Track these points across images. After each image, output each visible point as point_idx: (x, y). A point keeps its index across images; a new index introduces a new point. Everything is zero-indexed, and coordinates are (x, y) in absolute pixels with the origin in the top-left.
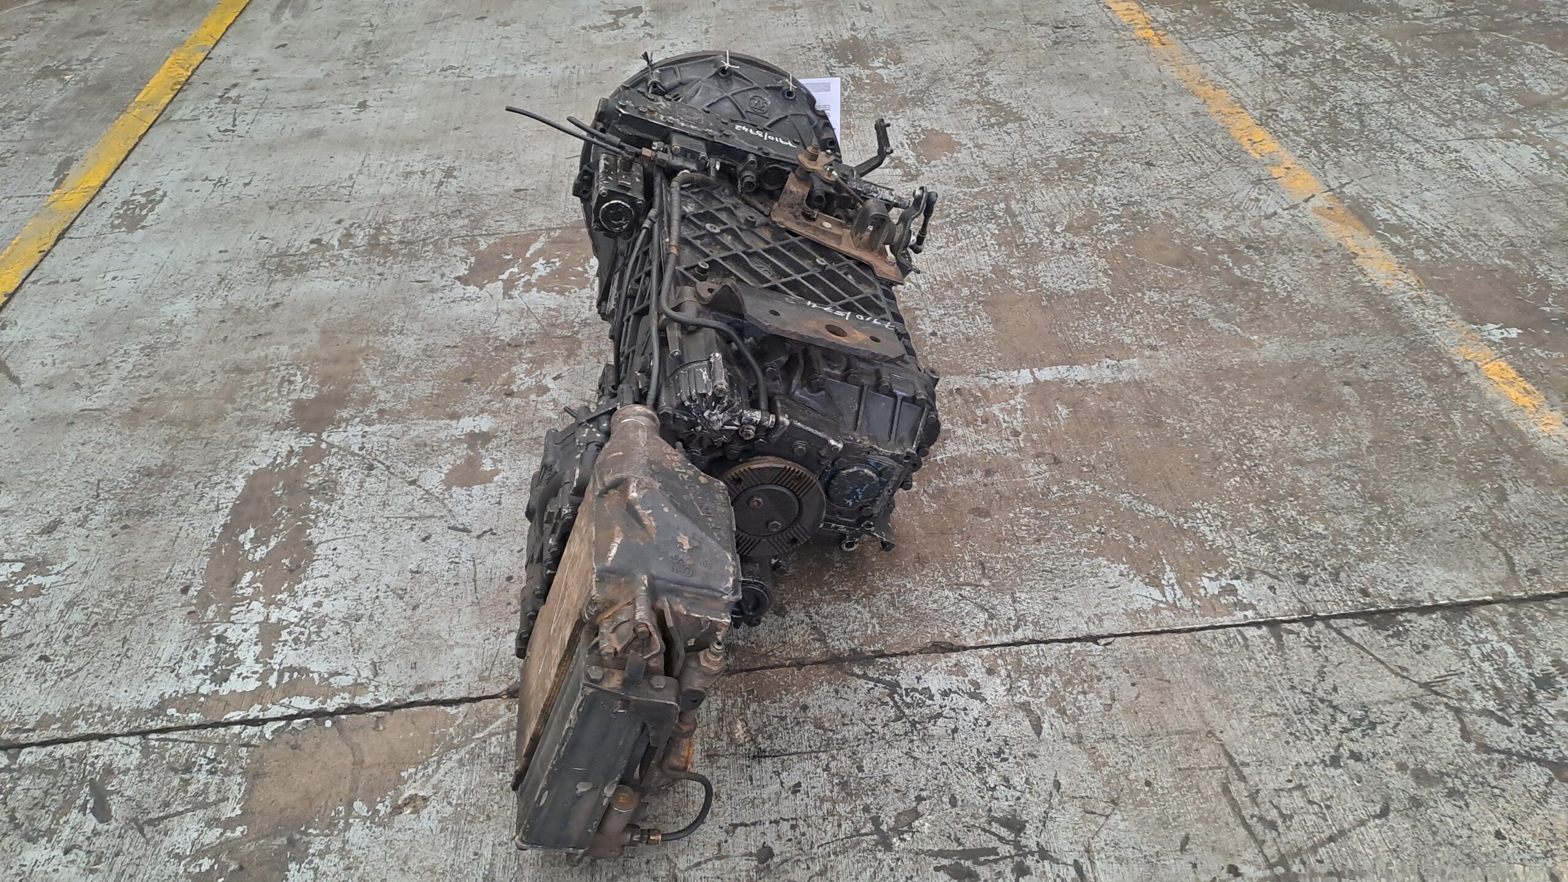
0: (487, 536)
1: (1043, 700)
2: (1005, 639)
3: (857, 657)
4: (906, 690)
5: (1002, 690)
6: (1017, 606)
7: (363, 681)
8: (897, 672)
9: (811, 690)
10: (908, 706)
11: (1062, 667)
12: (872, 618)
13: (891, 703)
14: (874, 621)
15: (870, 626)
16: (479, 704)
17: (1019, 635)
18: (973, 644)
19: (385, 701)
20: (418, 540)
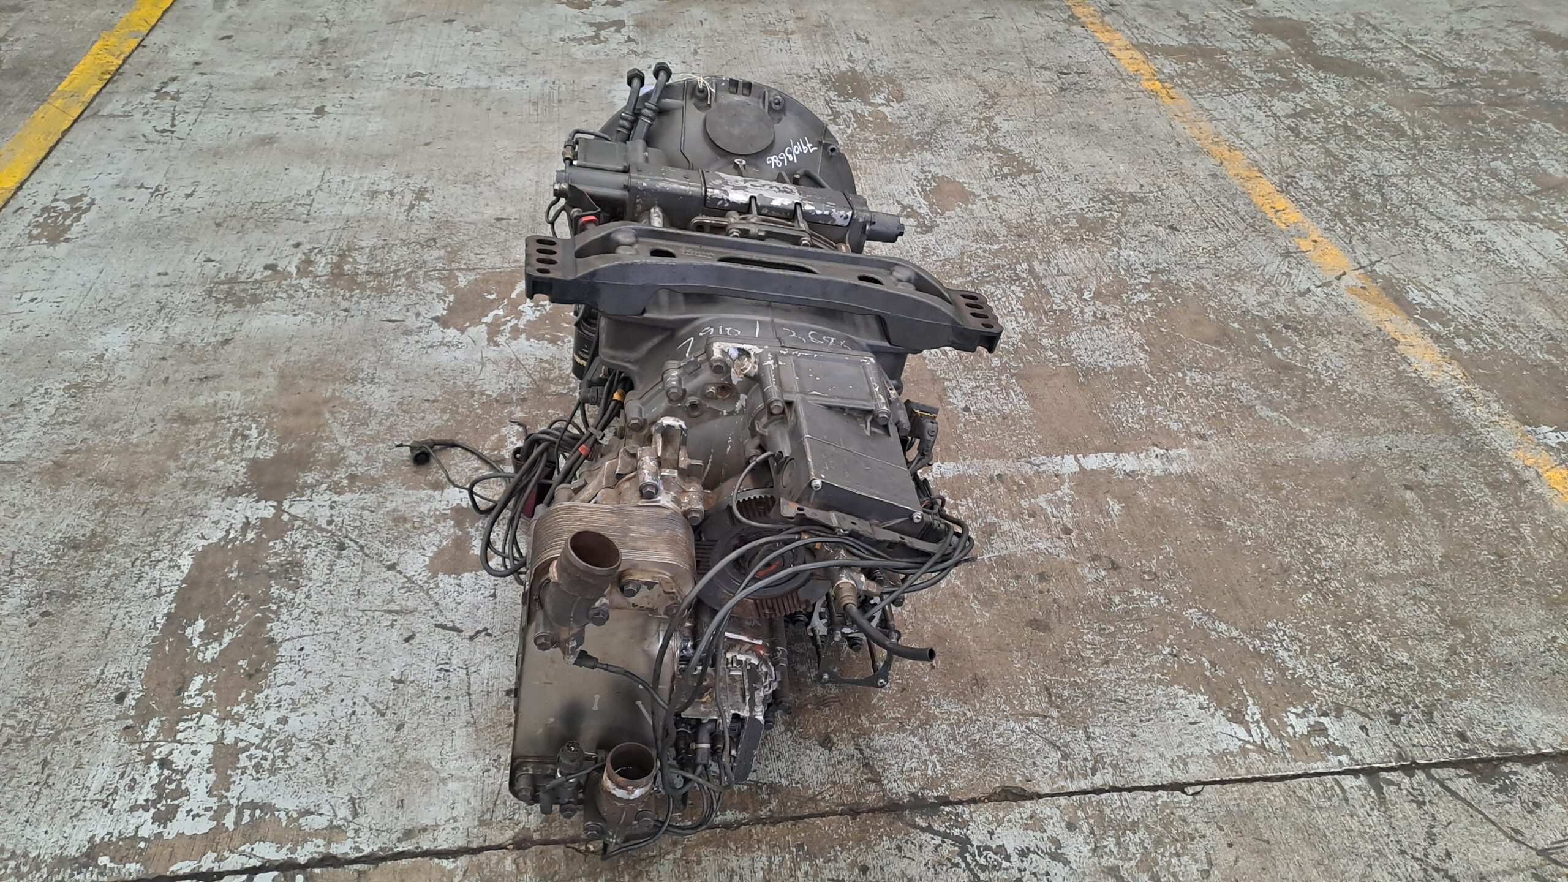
0: (482, 638)
1: (1133, 863)
2: (1084, 785)
3: (919, 804)
4: (978, 847)
5: (1086, 849)
6: (1092, 743)
7: (340, 823)
8: (965, 825)
9: (870, 846)
10: (983, 868)
11: (1149, 822)
12: (931, 754)
13: (963, 865)
14: (934, 758)
15: (931, 765)
16: (482, 857)
17: (1098, 781)
18: (1047, 791)
19: (367, 851)
20: (401, 640)
